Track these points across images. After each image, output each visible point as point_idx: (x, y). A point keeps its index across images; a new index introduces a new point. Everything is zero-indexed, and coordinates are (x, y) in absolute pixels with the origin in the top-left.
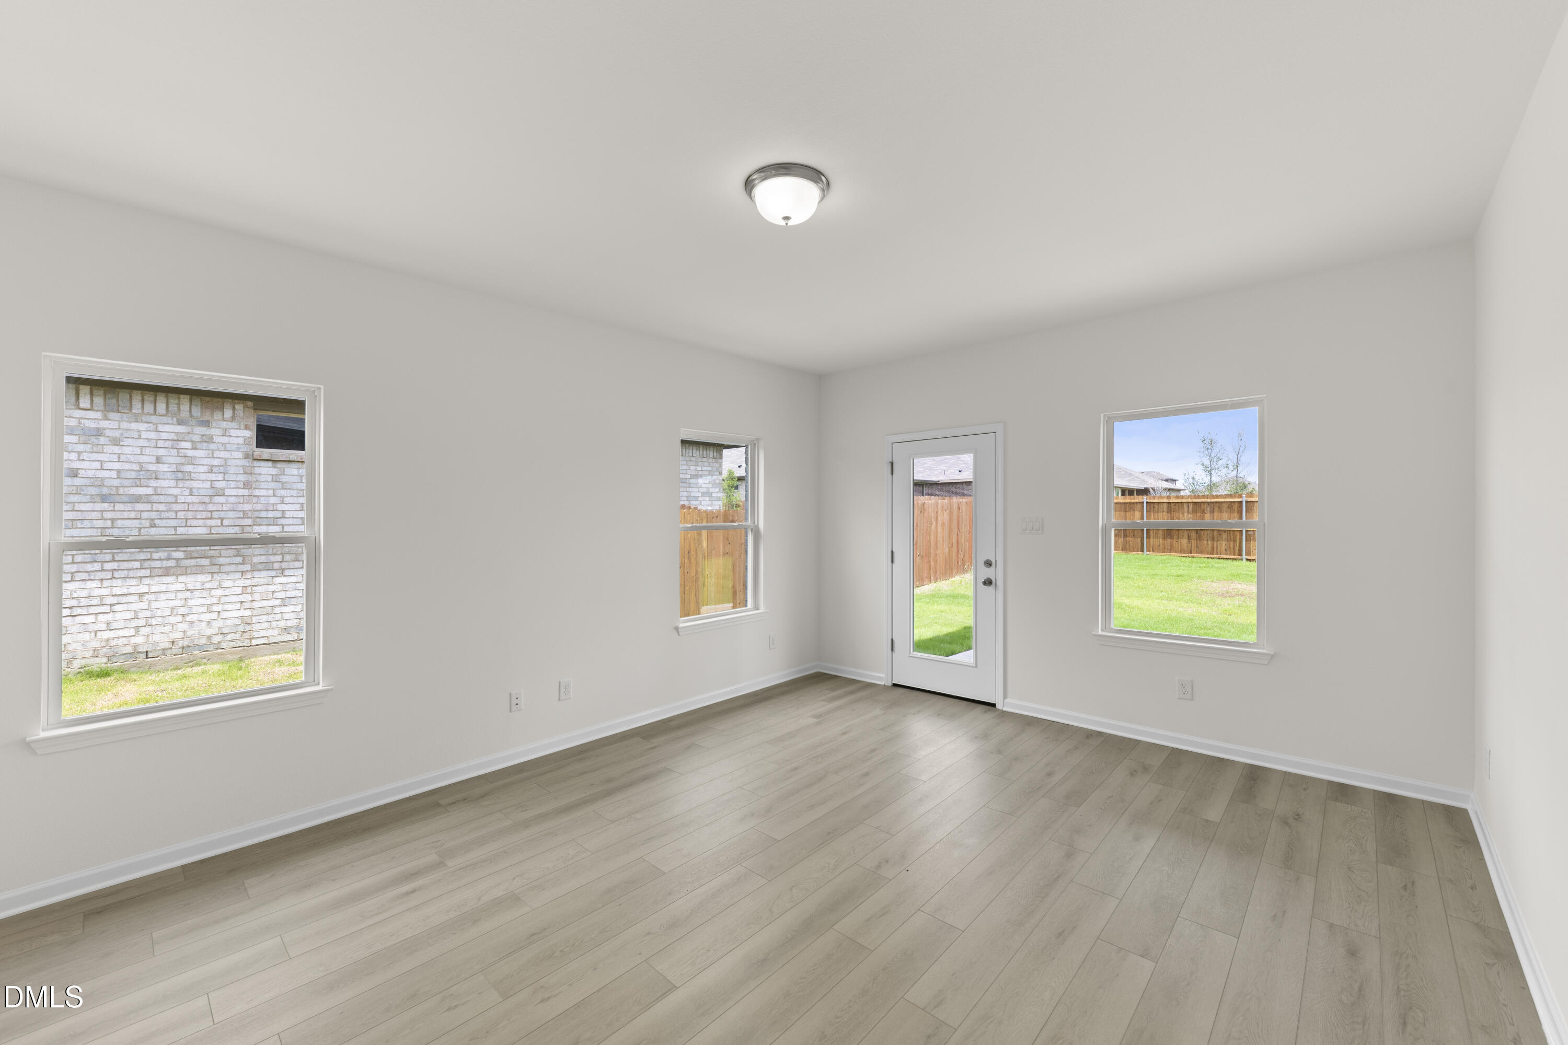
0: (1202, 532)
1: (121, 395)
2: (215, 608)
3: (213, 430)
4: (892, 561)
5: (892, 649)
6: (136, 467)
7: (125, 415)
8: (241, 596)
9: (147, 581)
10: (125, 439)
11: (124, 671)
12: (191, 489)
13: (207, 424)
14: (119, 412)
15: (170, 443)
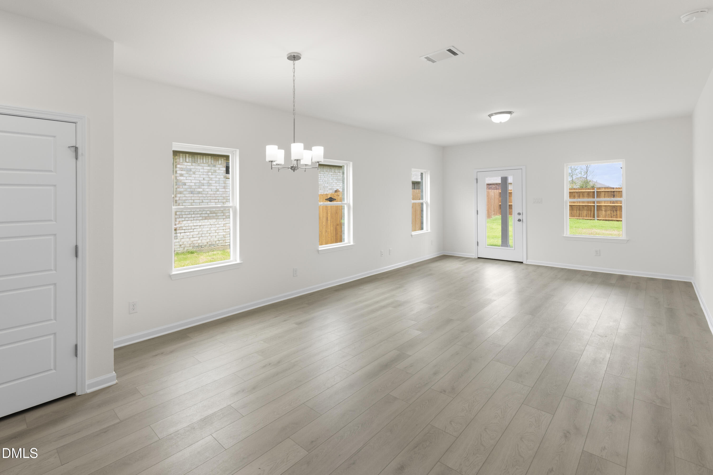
0: (574, 206)
1: (195, 157)
2: (217, 231)
3: (216, 168)
4: (477, 214)
5: (478, 245)
6: (198, 182)
7: (196, 164)
8: (223, 227)
9: (201, 221)
10: (196, 172)
11: (196, 252)
12: (211, 189)
13: (215, 166)
14: (195, 163)
15: (206, 173)
